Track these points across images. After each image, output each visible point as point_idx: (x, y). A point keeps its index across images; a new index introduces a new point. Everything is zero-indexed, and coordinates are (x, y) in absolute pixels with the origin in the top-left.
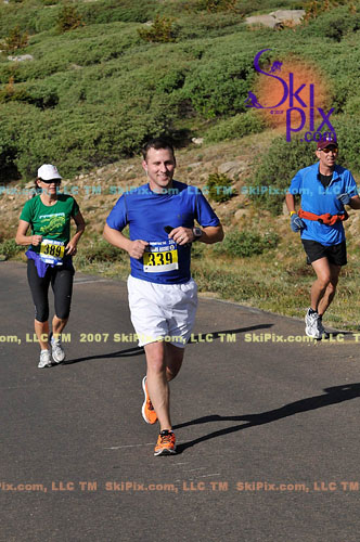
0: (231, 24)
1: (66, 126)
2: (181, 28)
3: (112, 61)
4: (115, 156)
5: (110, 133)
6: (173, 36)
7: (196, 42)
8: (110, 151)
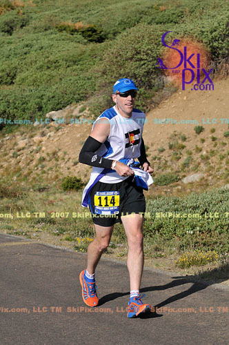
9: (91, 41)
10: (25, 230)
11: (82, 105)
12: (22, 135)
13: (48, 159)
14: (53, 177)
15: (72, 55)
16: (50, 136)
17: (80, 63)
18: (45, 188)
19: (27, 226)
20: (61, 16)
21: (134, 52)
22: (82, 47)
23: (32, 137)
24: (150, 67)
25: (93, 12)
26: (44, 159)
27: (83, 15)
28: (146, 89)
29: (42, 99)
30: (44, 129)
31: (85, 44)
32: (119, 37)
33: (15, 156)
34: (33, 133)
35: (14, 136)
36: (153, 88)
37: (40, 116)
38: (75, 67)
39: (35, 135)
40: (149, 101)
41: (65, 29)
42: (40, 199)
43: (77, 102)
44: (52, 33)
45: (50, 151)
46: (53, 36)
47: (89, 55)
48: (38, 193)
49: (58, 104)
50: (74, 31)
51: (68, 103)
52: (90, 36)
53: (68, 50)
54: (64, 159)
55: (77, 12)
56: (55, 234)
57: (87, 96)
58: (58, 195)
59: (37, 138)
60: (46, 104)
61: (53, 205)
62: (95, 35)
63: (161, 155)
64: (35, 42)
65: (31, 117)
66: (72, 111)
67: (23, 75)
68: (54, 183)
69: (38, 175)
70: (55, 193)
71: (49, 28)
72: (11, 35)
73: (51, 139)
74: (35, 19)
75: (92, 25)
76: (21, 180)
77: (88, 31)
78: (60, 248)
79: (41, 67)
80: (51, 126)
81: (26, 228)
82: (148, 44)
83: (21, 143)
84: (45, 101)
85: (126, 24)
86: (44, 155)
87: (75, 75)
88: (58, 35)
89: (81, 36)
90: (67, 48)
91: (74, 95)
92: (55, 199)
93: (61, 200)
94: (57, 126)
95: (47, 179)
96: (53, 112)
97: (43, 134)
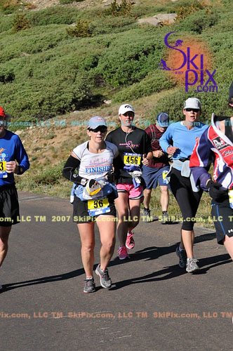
0: (128, 24)
1: (20, 94)
2: (95, 27)
3: (50, 50)
4: (53, 113)
5: (50, 98)
6: (89, 32)
7: (105, 36)
8: (50, 110)
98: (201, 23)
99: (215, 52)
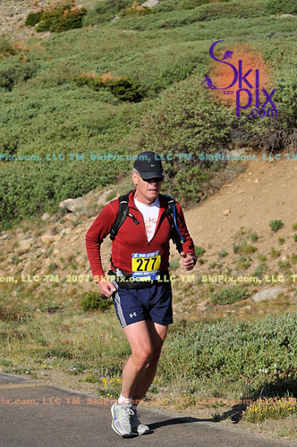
9: (124, 100)
10: (28, 366)
11: (110, 191)
12: (25, 232)
13: (62, 266)
14: (69, 291)
15: (96, 119)
16: (65, 234)
17: (109, 130)
18: (57, 308)
19: (32, 360)
20: (82, 64)
21: (184, 115)
22: (111, 108)
23: (39, 235)
24: (207, 136)
25: (126, 59)
26: (57, 267)
27: (112, 64)
28: (201, 167)
29: (54, 182)
30: (57, 224)
31: (115, 104)
32: (163, 94)
33: (15, 262)
34: (41, 230)
35: (14, 234)
36: (212, 167)
37: (52, 205)
38: (101, 136)
39: (44, 232)
40: (205, 185)
41: (86, 83)
42: (50, 323)
43: (104, 185)
44: (68, 88)
45: (65, 255)
46: (69, 92)
47: (121, 120)
48: (48, 315)
49: (76, 189)
50: (99, 86)
51: (91, 187)
52: (122, 93)
53: (91, 113)
54: (85, 267)
55: (104, 58)
56: (71, 373)
57: (118, 177)
58: (75, 318)
59: (46, 237)
60: (59, 189)
61: (69, 331)
62: (129, 92)
63: (222, 261)
64: (44, 100)
65: (38, 207)
66: (97, 199)
67: (27, 147)
68: (71, 300)
69: (48, 289)
70: (71, 315)
71: (65, 81)
72: (10, 91)
73: (67, 238)
74: (45, 68)
75: (126, 78)
76: (23, 297)
77: (120, 85)
78: (78, 392)
79: (53, 136)
80: (67, 220)
81: (30, 363)
82: (205, 103)
83: (25, 244)
84: (58, 184)
85: (173, 76)
86: (56, 261)
87: (101, 148)
88: (77, 91)
89: (109, 92)
90: (90, 109)
91: (100, 176)
92: (72, 323)
93: (81, 325)
94: (75, 219)
95: (61, 295)
96: (69, 200)
97: (55, 232)
98: (12, 76)
99: (31, 117)
